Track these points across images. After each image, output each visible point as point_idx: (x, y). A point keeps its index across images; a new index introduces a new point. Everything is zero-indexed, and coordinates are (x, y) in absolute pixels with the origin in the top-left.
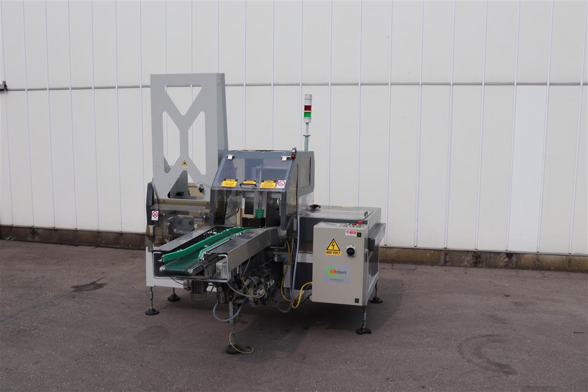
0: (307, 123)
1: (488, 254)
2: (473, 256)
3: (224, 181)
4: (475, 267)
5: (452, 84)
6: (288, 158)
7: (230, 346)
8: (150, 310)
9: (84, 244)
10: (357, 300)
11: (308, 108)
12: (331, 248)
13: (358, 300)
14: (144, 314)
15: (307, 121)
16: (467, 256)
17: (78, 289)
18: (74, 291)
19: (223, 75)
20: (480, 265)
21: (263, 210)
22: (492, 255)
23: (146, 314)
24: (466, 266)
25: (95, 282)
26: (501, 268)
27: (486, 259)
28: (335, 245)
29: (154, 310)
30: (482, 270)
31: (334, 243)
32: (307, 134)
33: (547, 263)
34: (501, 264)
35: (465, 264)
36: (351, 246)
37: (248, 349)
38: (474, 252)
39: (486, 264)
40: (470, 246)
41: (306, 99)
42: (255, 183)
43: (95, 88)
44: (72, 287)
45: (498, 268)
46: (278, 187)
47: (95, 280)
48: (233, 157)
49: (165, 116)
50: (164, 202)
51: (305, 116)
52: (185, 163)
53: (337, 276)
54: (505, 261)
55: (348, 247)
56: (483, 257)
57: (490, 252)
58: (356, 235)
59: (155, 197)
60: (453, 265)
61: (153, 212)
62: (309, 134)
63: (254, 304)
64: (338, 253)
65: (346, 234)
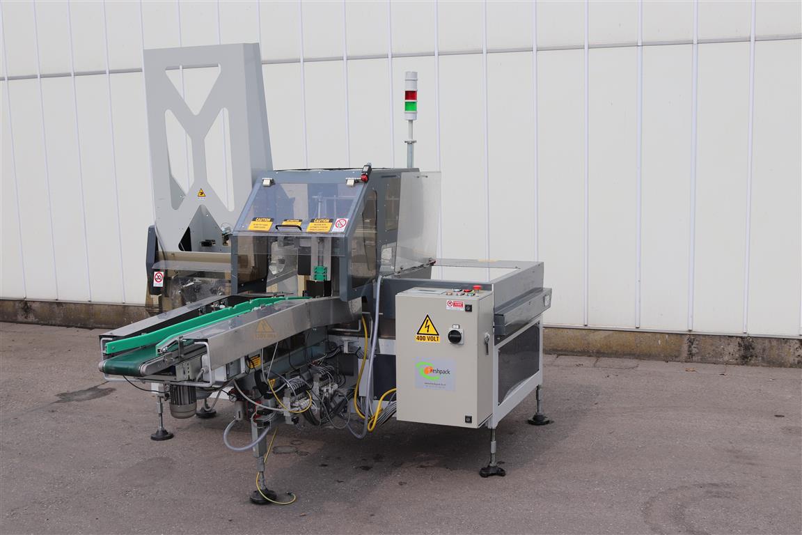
0: (411, 121)
1: (767, 341)
2: (740, 345)
3: (253, 222)
4: (743, 365)
5: (695, 42)
6: (356, 182)
7: (257, 492)
8: (158, 431)
9: (103, 326)
10: (468, 419)
11: (411, 95)
12: (424, 330)
13: (471, 418)
14: (150, 438)
15: (410, 117)
16: (729, 344)
17: (65, 397)
18: (58, 402)
19: (256, 47)
20: (752, 362)
21: (326, 269)
22: (774, 343)
23: (153, 438)
24: (727, 363)
25: (96, 387)
26: (791, 367)
27: (764, 350)
28: (431, 327)
29: (165, 432)
30: (760, 369)
31: (429, 323)
32: (409, 140)
34: (791, 359)
35: (726, 358)
36: (456, 328)
37: (288, 497)
38: (741, 337)
39: (763, 358)
40: (736, 329)
41: (406, 80)
42: (299, 224)
43: (111, 72)
44: (58, 395)
45: (785, 367)
46: (335, 229)
47: (97, 384)
48: (272, 182)
49: (169, 115)
50: (174, 257)
51: (406, 110)
52: (202, 193)
53: (436, 378)
54: (797, 354)
55: (451, 329)
56: (758, 347)
57: (770, 339)
58: (463, 309)
59: (160, 250)
60: (703, 361)
61: (155, 273)
62: (414, 139)
63: (293, 423)
64: (436, 339)
65: (448, 308)
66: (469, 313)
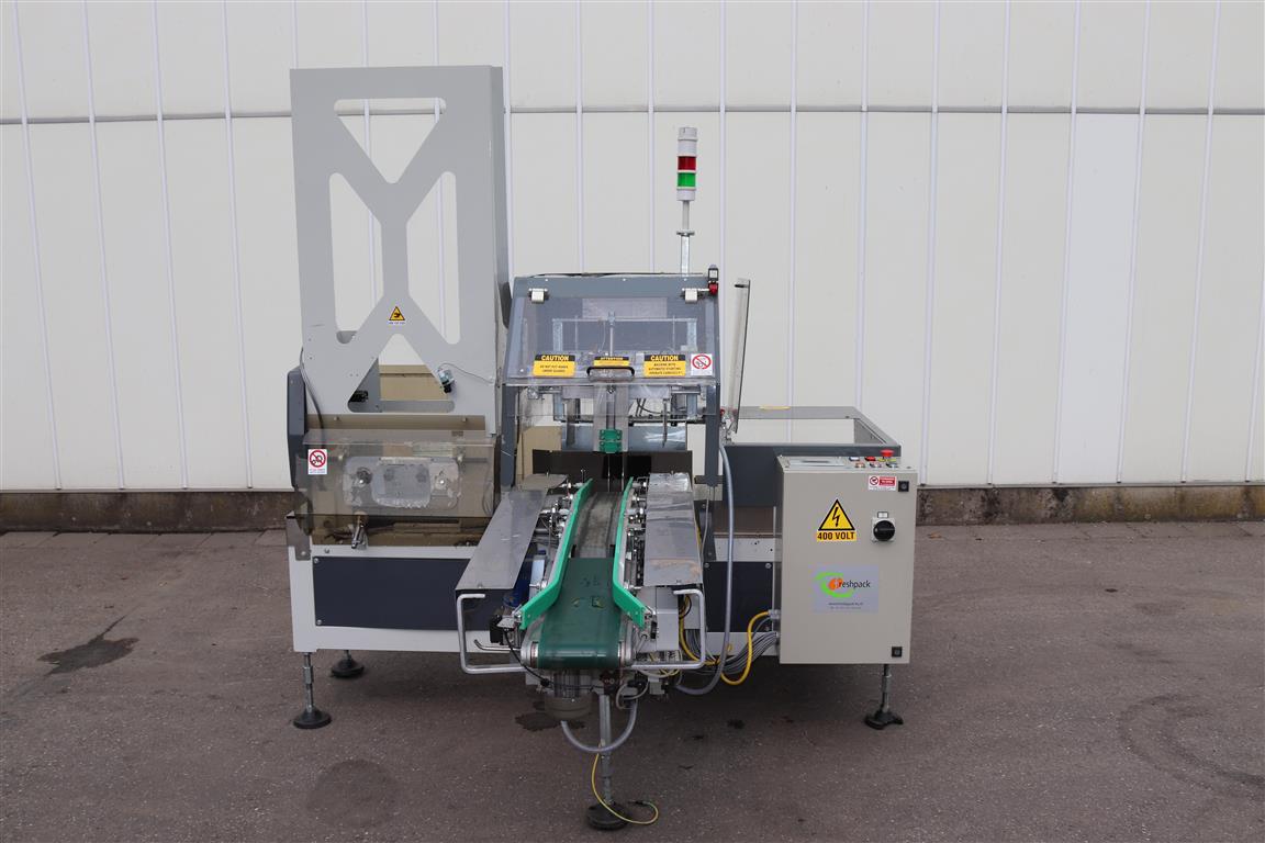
0: (686, 202)
1: (1015, 493)
2: (983, 499)
3: (536, 362)
4: (987, 524)
5: (935, 110)
6: (700, 295)
7: (597, 808)
8: (306, 713)
9: (21, 527)
10: (896, 652)
11: (687, 163)
12: (830, 524)
13: (900, 649)
14: (292, 726)
15: (686, 195)
16: (970, 499)
18: (54, 671)
20: (998, 519)
21: (620, 434)
22: (1024, 494)
23: (298, 725)
24: (968, 523)
25: (100, 637)
26: (1043, 522)
27: (1012, 504)
28: (842, 517)
29: (317, 713)
30: (1007, 529)
31: (839, 512)
32: (685, 231)
33: (1137, 506)
34: (1044, 513)
35: (966, 517)
36: (883, 517)
38: (985, 490)
39: (1010, 514)
40: (977, 478)
41: (680, 140)
42: (626, 364)
44: (43, 658)
45: (1036, 523)
47: (99, 630)
48: (546, 296)
50: (339, 422)
51: (679, 185)
52: (398, 315)
53: (846, 595)
54: (1049, 506)
55: (876, 521)
56: (1005, 501)
57: (1018, 489)
58: (894, 488)
59: (312, 410)
60: (939, 522)
61: (310, 451)
62: (691, 230)
63: (663, 692)
64: (850, 536)
65: (870, 487)
66: (903, 494)
